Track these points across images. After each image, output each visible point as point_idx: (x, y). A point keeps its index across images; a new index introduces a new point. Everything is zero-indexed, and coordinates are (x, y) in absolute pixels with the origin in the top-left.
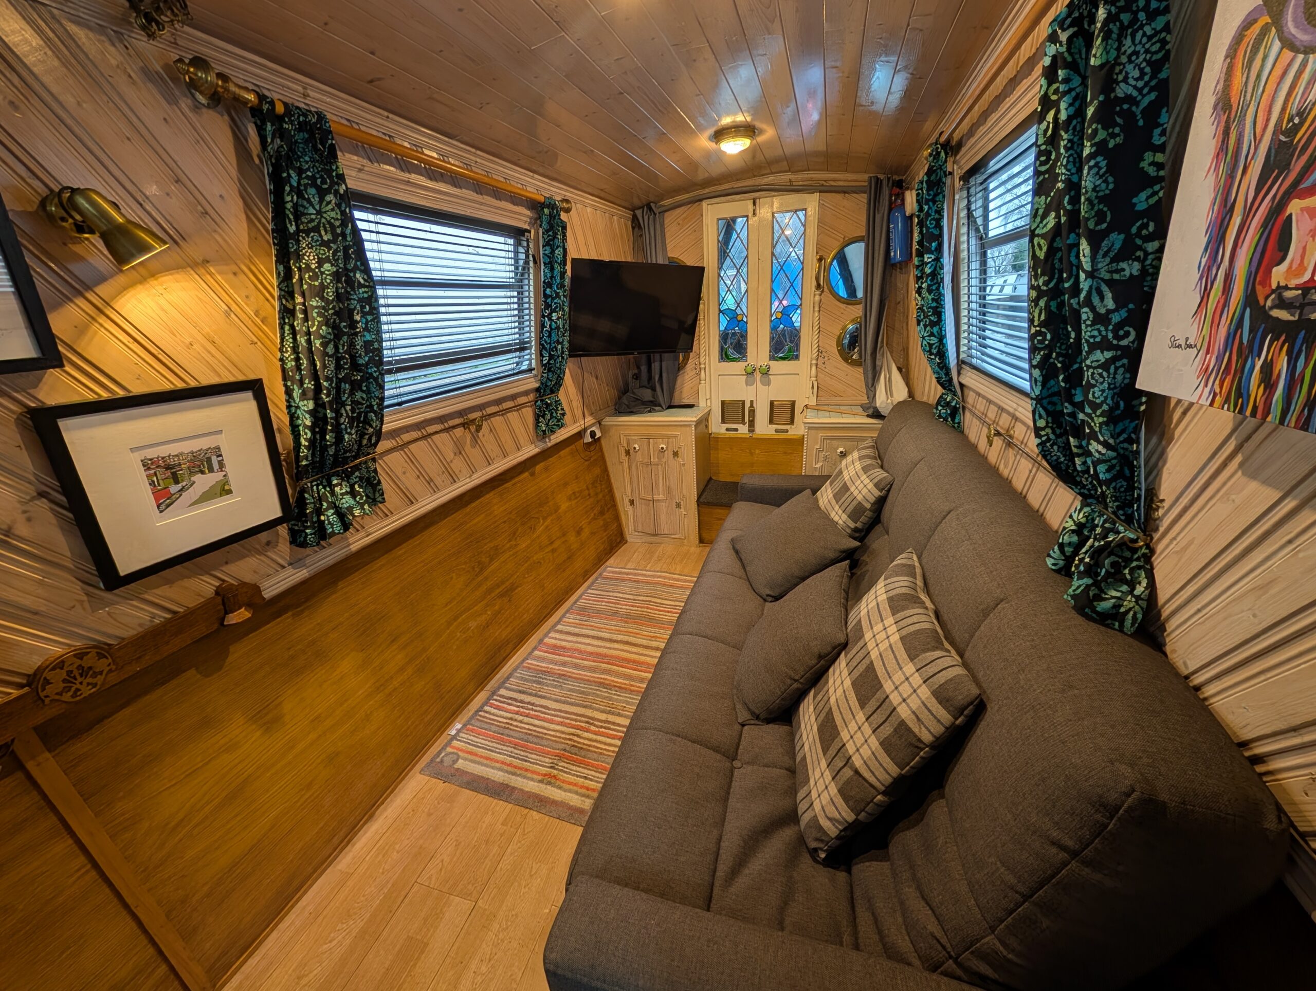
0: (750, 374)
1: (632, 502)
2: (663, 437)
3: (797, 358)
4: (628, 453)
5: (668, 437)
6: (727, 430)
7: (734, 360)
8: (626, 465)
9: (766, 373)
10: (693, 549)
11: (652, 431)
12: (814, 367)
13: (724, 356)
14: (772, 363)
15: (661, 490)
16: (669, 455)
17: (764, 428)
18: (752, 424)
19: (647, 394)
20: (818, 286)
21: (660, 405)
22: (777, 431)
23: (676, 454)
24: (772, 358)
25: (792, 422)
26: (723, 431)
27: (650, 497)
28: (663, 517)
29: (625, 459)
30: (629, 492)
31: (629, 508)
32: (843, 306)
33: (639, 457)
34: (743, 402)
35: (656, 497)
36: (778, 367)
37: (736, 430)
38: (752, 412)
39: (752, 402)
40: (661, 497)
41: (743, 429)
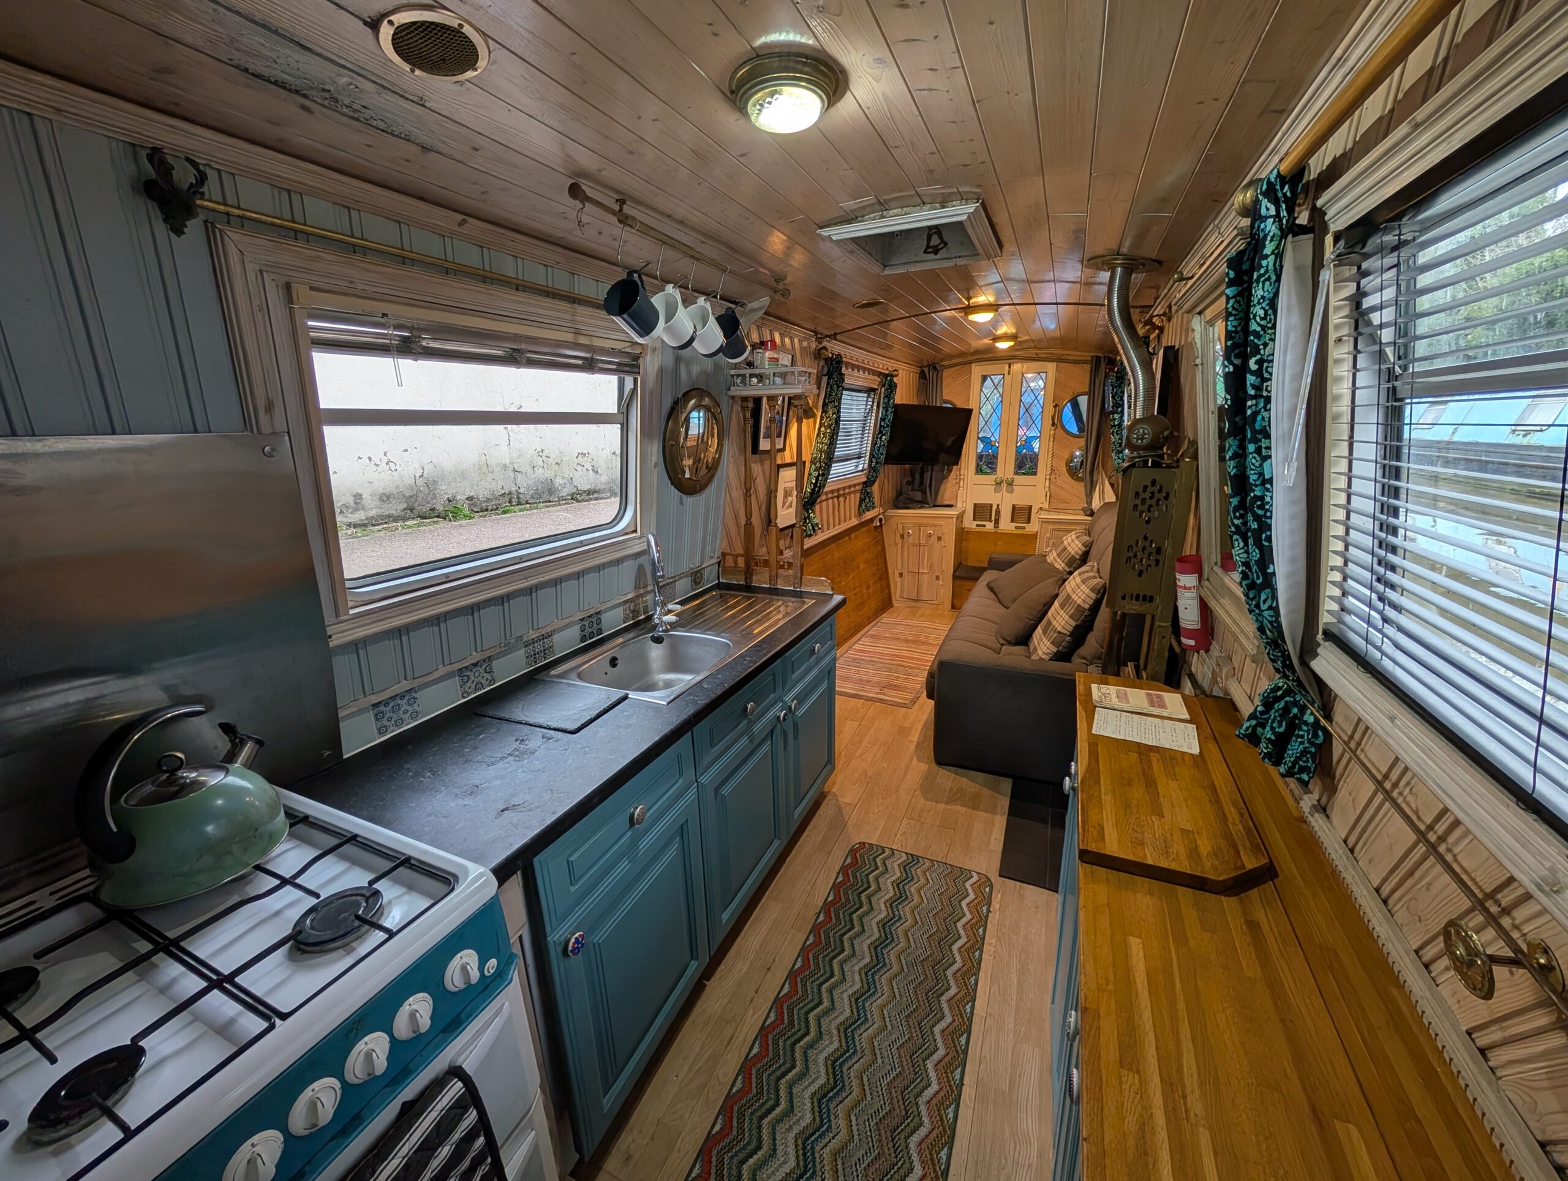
0: (998, 484)
1: (901, 575)
2: (932, 526)
3: (1035, 474)
4: (902, 537)
5: (935, 526)
6: (977, 525)
7: (986, 473)
8: (900, 546)
9: (1010, 484)
10: (946, 613)
11: (924, 521)
12: (1048, 481)
13: (979, 470)
14: (1016, 477)
15: (925, 565)
16: (934, 538)
17: (1006, 525)
18: (997, 521)
19: (918, 496)
20: (1053, 424)
21: (928, 503)
22: (1016, 528)
23: (939, 539)
24: (1016, 473)
25: (1029, 521)
26: (974, 526)
27: (917, 571)
28: (925, 586)
29: (899, 540)
30: (899, 567)
31: (898, 579)
32: (1071, 438)
33: (911, 540)
34: (991, 505)
35: (921, 571)
36: (1020, 480)
37: (984, 526)
38: (998, 512)
39: (998, 505)
40: (925, 571)
41: (990, 526)
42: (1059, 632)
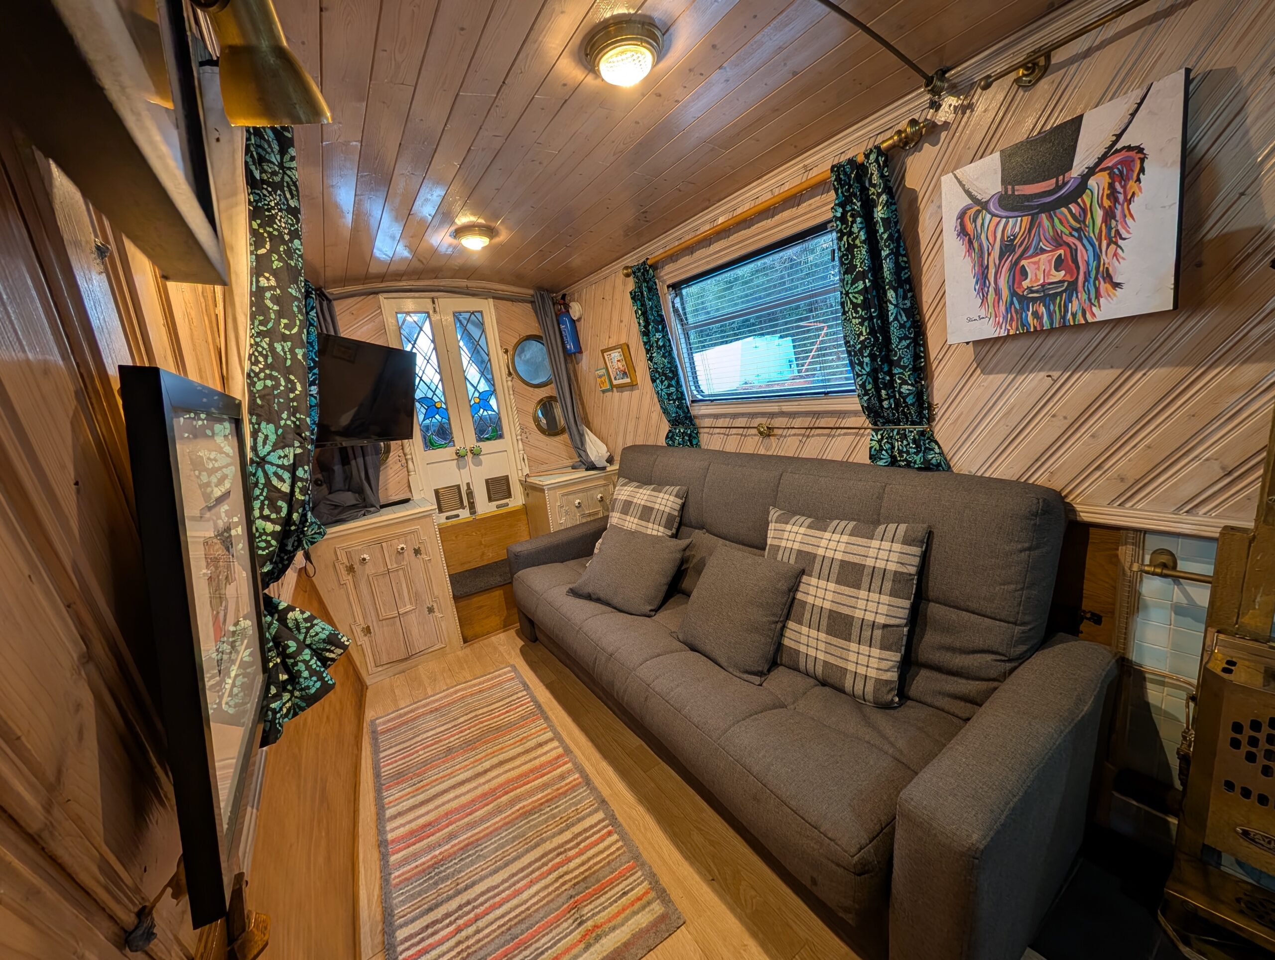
0: (460, 456)
1: (367, 630)
2: (398, 537)
3: (501, 436)
4: (351, 569)
5: (404, 535)
6: (447, 518)
7: (440, 446)
8: (350, 586)
9: (476, 454)
10: (460, 653)
11: (381, 534)
12: (520, 442)
13: (429, 444)
14: (481, 444)
15: (407, 599)
16: (409, 554)
17: (485, 507)
18: (472, 506)
19: (349, 498)
20: (510, 374)
21: (373, 506)
22: (498, 507)
23: (417, 552)
24: (480, 440)
25: (509, 495)
26: (443, 520)
27: (395, 613)
28: (415, 631)
29: (347, 578)
30: (360, 619)
31: (363, 640)
32: (531, 389)
33: (370, 569)
34: (458, 487)
35: (402, 611)
36: (486, 446)
37: (457, 516)
38: (470, 494)
39: (468, 484)
40: (409, 607)
41: (464, 514)
42: (885, 626)
